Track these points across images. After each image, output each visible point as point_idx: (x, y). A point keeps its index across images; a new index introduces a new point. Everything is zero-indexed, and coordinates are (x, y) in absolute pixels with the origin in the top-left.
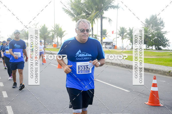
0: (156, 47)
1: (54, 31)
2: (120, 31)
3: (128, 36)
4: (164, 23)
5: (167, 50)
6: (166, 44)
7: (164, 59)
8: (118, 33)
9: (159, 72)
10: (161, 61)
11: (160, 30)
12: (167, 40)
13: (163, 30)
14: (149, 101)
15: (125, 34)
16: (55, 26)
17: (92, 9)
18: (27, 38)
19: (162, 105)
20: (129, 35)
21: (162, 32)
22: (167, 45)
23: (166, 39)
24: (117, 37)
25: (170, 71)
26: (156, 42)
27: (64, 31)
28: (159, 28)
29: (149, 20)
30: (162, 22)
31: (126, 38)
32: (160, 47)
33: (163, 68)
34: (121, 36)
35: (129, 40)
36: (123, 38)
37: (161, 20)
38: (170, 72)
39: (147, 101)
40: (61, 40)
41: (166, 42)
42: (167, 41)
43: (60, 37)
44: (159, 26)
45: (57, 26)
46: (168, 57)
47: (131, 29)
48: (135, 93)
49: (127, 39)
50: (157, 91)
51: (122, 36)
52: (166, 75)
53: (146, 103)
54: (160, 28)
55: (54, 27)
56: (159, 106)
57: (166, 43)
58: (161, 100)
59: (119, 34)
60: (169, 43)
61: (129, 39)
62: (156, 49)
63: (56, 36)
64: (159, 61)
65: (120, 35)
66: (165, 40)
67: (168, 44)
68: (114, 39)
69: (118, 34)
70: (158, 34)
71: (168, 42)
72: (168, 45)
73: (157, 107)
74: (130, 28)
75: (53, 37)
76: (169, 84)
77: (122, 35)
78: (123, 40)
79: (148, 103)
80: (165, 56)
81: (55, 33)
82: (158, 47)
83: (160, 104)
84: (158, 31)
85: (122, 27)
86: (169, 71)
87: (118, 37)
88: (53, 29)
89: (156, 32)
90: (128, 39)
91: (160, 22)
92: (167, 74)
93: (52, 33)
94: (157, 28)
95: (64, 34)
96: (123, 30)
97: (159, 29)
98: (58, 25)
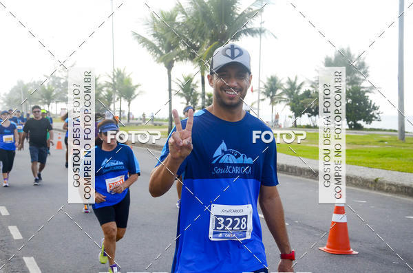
0: (350, 123)
1: (113, 86)
2: (267, 85)
3: (285, 96)
4: (367, 68)
5: (375, 130)
6: (373, 116)
7: (365, 152)
8: (262, 90)
9: (354, 182)
10: (359, 155)
11: (357, 83)
12: (373, 106)
13: (365, 84)
14: (327, 244)
15: (279, 91)
16: (116, 74)
17: (203, 38)
18: (46, 101)
19: (355, 252)
20: (287, 94)
21: (363, 88)
22: (374, 118)
23: (373, 103)
24: (259, 100)
25: (377, 179)
26: (351, 111)
27: (137, 86)
28: (356, 78)
29: (333, 59)
30: (362, 65)
31: (280, 102)
32: (359, 122)
33: (361, 172)
34: (269, 98)
35: (289, 107)
36: (273, 102)
37: (361, 61)
38: (376, 181)
39: (323, 245)
40: (129, 105)
41: (371, 111)
42: (375, 109)
43: (126, 98)
44: (357, 75)
45: (119, 73)
46: (375, 147)
47: (293, 80)
48: (300, 227)
49: (283, 104)
50: (345, 224)
51: (271, 97)
52: (369, 188)
53: (322, 249)
54: (359, 79)
55: (112, 77)
56: (350, 254)
57: (371, 113)
58: (355, 241)
59: (265, 93)
60: (378, 114)
61: (288, 104)
62: (350, 126)
63: (117, 96)
64: (356, 155)
65: (268, 95)
66: (369, 107)
67: (377, 116)
68: (252, 104)
69: (263, 92)
70: (354, 93)
71: (378, 111)
72: (376, 118)
73: (344, 257)
74: (289, 79)
75: (110, 98)
76: (372, 207)
77: (271, 95)
78: (274, 107)
79: (325, 248)
80: (369, 143)
81: (115, 89)
82: (355, 122)
83: (351, 250)
84: (355, 86)
85: (272, 77)
86: (375, 178)
87: (263, 100)
88: (111, 81)
89: (350, 87)
90: (286, 103)
91: (359, 66)
92: (370, 185)
93: (107, 91)
94: (351, 78)
95: (136, 92)
96: (275, 84)
97: (355, 81)
98: (122, 72)
